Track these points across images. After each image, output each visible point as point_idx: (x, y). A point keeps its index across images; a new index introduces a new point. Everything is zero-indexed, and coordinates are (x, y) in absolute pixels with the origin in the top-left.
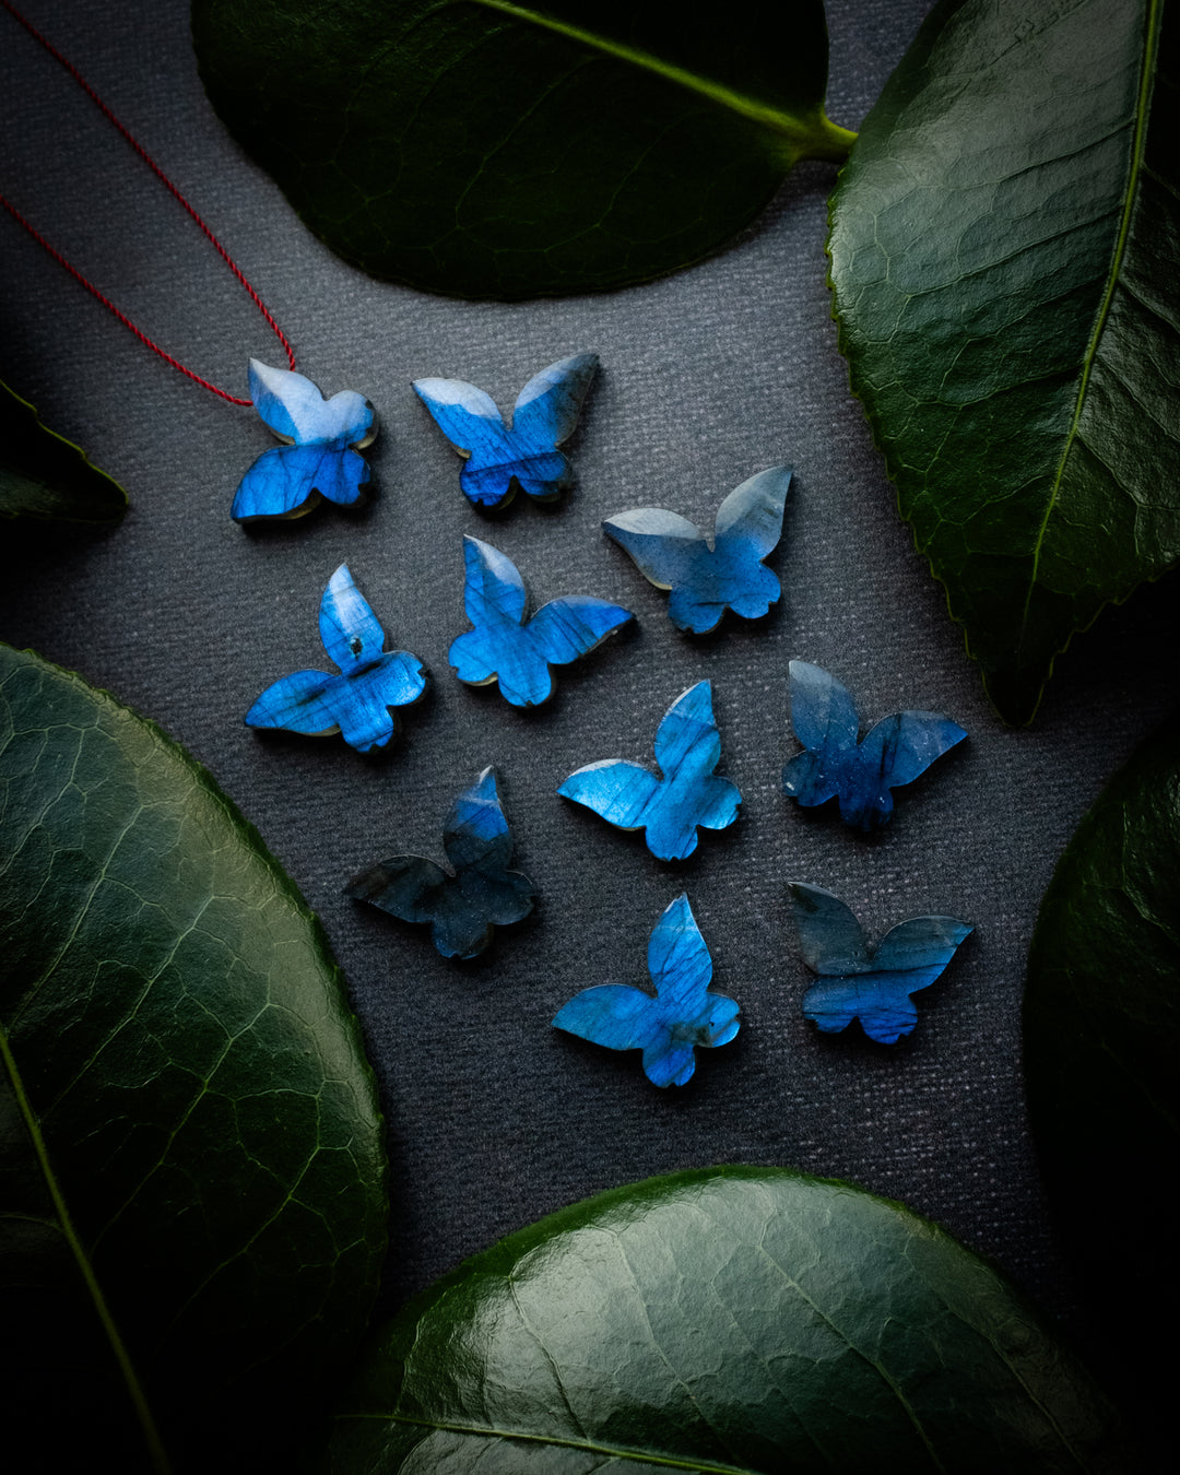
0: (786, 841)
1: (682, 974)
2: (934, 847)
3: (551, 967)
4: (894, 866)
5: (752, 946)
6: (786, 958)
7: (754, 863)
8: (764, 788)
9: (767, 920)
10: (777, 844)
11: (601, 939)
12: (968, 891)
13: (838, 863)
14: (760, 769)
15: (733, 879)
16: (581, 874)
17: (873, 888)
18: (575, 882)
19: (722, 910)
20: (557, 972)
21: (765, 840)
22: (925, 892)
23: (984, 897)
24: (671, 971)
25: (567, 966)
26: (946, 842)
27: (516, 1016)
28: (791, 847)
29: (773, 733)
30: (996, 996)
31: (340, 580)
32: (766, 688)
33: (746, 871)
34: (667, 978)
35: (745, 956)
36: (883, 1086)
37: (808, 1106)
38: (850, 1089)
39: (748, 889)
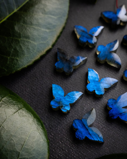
0: (99, 107)
1: (70, 98)
2: (112, 131)
3: (61, 82)
4: (105, 126)
5: (80, 110)
6: (81, 116)
7: (93, 104)
8: (106, 99)
9: (85, 110)
10: (98, 106)
11: (69, 87)
12: (108, 140)
13: (101, 116)
14: (108, 98)
15: (89, 102)
16: (78, 80)
17: (100, 124)
18: (76, 80)
19: (83, 102)
20: (61, 83)
21: (98, 104)
22: (104, 133)
23: (109, 143)
24: (70, 97)
25: (62, 84)
26: (114, 132)
27: (51, 81)
28: (99, 108)
29: (115, 97)
30: (93, 154)
31: (102, 27)
32: (122, 92)
33: (91, 103)
35: (78, 109)
36: (68, 142)
37: (58, 131)
38: (65, 137)
39: (89, 105)
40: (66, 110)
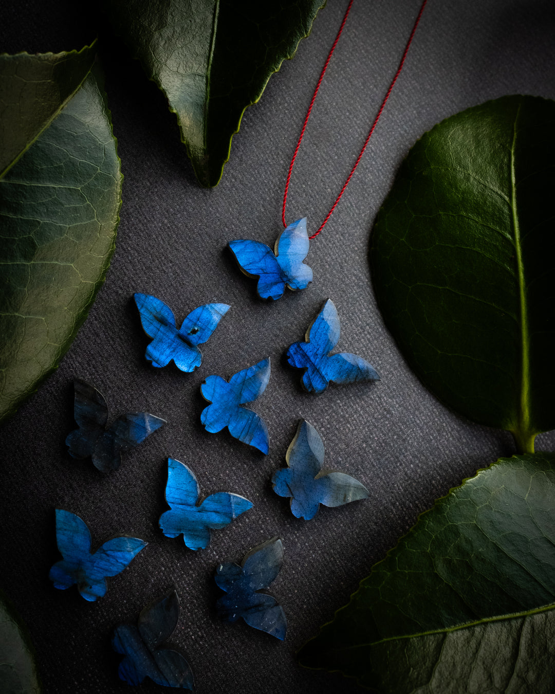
0: (194, 576)
1: (109, 561)
2: (223, 648)
3: (83, 492)
4: (205, 633)
5: (137, 584)
6: (138, 603)
7: (177, 566)
8: (215, 553)
9: (152, 585)
10: (191, 572)
11: (108, 509)
12: (209, 674)
13: (195, 605)
14: (222, 547)
15: (165, 559)
16: (135, 486)
17: (190, 628)
18: (129, 484)
19: (147, 561)
20: (82, 496)
21: (190, 565)
22: (200, 654)
23: (210, 683)
25: (87, 499)
26: (228, 652)
27: (52, 486)
28: (192, 579)
29: (243, 545)
31: (224, 308)
32: (262, 531)
33: (172, 563)
34: (103, 555)
35: (131, 583)
36: (98, 681)
37: (71, 649)
38: (89, 665)
39: (163, 569)
40: (95, 595)
